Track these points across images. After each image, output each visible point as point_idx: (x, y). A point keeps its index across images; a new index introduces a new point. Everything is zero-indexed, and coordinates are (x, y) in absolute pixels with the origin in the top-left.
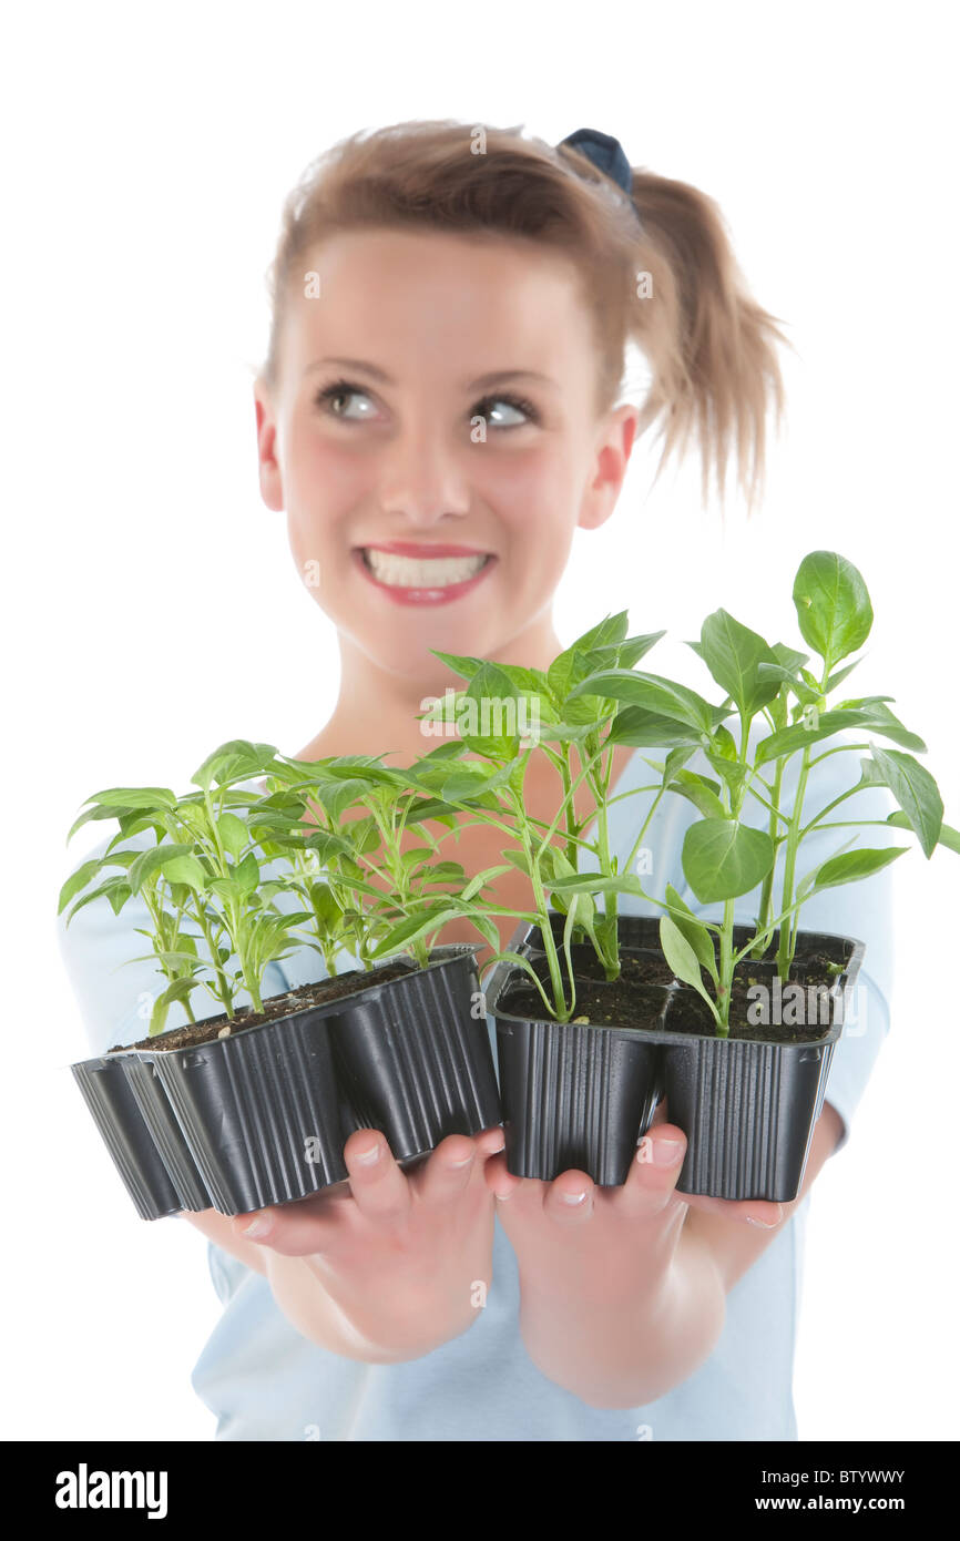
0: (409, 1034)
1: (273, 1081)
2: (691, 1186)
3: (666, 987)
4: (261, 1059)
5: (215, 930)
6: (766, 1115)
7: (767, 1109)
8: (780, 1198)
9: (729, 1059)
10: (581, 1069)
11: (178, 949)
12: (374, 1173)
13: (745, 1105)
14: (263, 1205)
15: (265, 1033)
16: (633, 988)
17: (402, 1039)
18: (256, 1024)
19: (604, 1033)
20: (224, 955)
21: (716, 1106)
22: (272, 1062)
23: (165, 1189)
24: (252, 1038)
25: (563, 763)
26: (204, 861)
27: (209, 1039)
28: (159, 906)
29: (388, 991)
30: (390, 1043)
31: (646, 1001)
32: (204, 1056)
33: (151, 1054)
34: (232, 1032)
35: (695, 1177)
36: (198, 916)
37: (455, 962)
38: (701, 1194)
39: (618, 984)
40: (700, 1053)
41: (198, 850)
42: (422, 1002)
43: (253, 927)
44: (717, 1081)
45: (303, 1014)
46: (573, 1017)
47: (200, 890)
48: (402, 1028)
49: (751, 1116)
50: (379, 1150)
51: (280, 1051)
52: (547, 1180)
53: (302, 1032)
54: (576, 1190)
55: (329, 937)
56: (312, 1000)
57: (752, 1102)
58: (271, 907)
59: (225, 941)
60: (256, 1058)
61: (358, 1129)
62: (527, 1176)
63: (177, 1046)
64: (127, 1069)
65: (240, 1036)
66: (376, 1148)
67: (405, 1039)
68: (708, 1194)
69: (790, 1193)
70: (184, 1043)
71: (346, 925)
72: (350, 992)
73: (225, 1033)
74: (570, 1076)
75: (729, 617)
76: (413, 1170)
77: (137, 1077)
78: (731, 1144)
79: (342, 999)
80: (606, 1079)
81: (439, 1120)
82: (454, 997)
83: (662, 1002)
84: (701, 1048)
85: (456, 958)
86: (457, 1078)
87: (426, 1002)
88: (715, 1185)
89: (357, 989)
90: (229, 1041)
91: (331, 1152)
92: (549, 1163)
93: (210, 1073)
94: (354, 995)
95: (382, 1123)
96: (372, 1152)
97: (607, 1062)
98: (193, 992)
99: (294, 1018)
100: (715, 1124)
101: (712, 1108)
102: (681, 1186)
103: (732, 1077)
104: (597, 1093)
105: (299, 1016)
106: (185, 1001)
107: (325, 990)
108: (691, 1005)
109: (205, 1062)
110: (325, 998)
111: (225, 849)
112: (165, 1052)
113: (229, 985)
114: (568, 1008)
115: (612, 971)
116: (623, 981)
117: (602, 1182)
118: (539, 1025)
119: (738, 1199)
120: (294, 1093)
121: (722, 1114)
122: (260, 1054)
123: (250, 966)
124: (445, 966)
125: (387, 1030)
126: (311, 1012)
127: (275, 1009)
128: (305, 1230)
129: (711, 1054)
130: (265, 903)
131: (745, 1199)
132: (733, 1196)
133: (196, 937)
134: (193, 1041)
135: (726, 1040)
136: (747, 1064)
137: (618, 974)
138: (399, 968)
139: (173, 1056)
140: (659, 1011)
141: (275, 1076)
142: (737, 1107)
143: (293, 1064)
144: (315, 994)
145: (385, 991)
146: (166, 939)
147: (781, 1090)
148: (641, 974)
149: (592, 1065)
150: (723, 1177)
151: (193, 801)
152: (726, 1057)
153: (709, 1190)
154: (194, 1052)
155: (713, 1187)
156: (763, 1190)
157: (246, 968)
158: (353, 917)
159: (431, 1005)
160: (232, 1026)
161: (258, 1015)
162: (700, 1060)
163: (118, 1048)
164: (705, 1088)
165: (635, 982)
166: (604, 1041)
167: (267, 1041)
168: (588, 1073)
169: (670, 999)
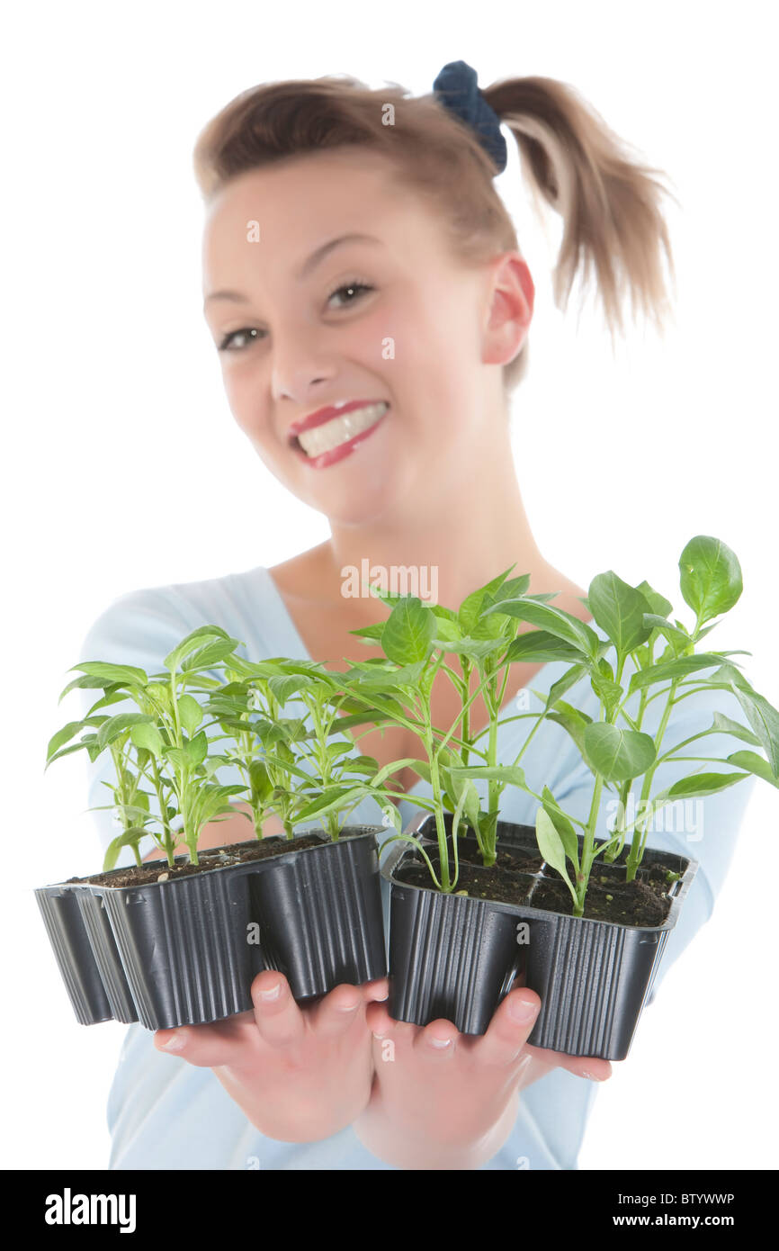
0: (316, 895)
1: (199, 922)
2: (539, 1040)
3: (533, 875)
4: (191, 902)
5: (166, 790)
6: (608, 986)
7: (609, 980)
8: (612, 1057)
9: (582, 935)
10: (458, 932)
11: (134, 803)
12: (275, 1008)
13: (591, 976)
14: (180, 1024)
15: (196, 881)
16: (506, 874)
17: (309, 898)
18: (190, 873)
19: (480, 903)
20: (171, 813)
21: (567, 974)
22: (200, 906)
23: (101, 1001)
24: (185, 884)
25: (464, 687)
26: (163, 732)
27: (150, 882)
28: (123, 765)
29: (302, 857)
30: (299, 901)
31: (516, 885)
32: (145, 897)
33: (101, 889)
34: (169, 878)
35: (544, 1032)
36: (154, 778)
37: (360, 839)
38: (547, 1048)
39: (494, 869)
40: (558, 928)
41: (160, 723)
42: (330, 869)
43: (197, 792)
44: (570, 953)
45: (230, 870)
46: (454, 891)
47: (158, 756)
48: (310, 889)
49: (596, 984)
50: (280, 991)
51: (208, 898)
52: (421, 1025)
53: (227, 883)
54: (443, 1035)
55: (260, 805)
56: (239, 859)
57: (597, 973)
58: (214, 778)
59: (173, 804)
60: (188, 902)
61: (265, 969)
62: (404, 1020)
63: (123, 884)
64: (80, 899)
65: (177, 883)
66: (278, 986)
67: (312, 898)
68: (553, 1049)
69: (622, 1053)
70: (129, 883)
71: (275, 798)
72: (271, 855)
73: (163, 878)
74: (448, 939)
75: (615, 576)
76: (309, 1005)
77: (88, 907)
78: (577, 1008)
79: (263, 860)
80: (478, 944)
81: (334, 969)
82: (357, 867)
83: (528, 887)
84: (559, 924)
85: (362, 836)
86: (352, 935)
87: (333, 870)
88: (560, 1041)
89: (277, 853)
90: (166, 885)
91: (242, 987)
92: (424, 1010)
93: (149, 909)
94: (273, 858)
95: (285, 966)
96: (273, 991)
97: (480, 929)
98: (143, 839)
99: (223, 872)
100: (565, 989)
101: (563, 975)
102: (531, 1040)
103: (583, 951)
104: (470, 955)
105: (225, 870)
106: (135, 847)
107: (250, 851)
108: (553, 891)
109: (145, 900)
110: (249, 858)
111: (182, 725)
112: (113, 889)
113: (173, 839)
114: (451, 884)
115: (489, 859)
116: (499, 867)
117: (466, 1031)
118: (426, 893)
119: (578, 1055)
120: (215, 933)
121: (572, 982)
122: (191, 898)
123: (190, 825)
124: (352, 841)
125: (297, 889)
126: (237, 868)
127: (209, 861)
128: (214, 1046)
129: (567, 929)
130: (209, 775)
131: (583, 1056)
132: (574, 1052)
133: (151, 794)
134: (136, 882)
135: (581, 919)
136: (596, 941)
137: (494, 863)
138: (314, 839)
139: (119, 892)
140: (527, 893)
141: (201, 918)
142: (584, 977)
143: (217, 910)
144: (242, 853)
145: (300, 857)
146: (126, 792)
147: (622, 965)
148: (513, 864)
149: (468, 930)
150: (567, 1035)
151: (161, 683)
152: (579, 933)
153: (554, 1044)
154: (137, 891)
155: (558, 1043)
156: (599, 1049)
157: (188, 826)
158: (282, 793)
159: (336, 872)
160: (170, 873)
161: (193, 866)
162: (557, 934)
163: (75, 880)
164: (559, 958)
165: (507, 869)
166: (479, 911)
167: (198, 888)
168: (463, 937)
169: (535, 885)
